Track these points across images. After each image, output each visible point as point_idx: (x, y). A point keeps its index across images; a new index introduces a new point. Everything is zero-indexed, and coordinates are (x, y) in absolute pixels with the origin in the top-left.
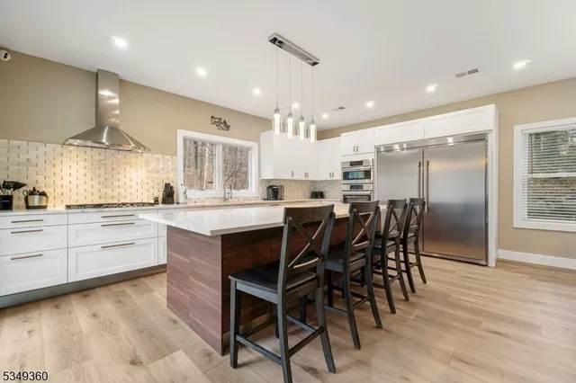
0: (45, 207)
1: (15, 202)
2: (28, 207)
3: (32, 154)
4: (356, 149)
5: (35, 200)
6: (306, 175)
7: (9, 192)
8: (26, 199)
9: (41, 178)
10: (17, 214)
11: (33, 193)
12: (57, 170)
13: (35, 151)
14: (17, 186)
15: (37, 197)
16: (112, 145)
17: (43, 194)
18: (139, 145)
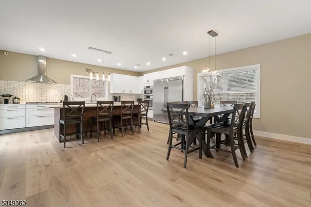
0: (19, 103)
1: (9, 101)
2: (14, 103)
3: (15, 85)
4: (148, 81)
5: (16, 101)
6: (131, 91)
7: (7, 98)
8: (13, 100)
9: (18, 93)
10: (10, 105)
11: (15, 98)
12: (24, 90)
13: (17, 84)
14: (10, 96)
15: (17, 100)
16: (43, 82)
17: (19, 99)
18: (54, 82)
